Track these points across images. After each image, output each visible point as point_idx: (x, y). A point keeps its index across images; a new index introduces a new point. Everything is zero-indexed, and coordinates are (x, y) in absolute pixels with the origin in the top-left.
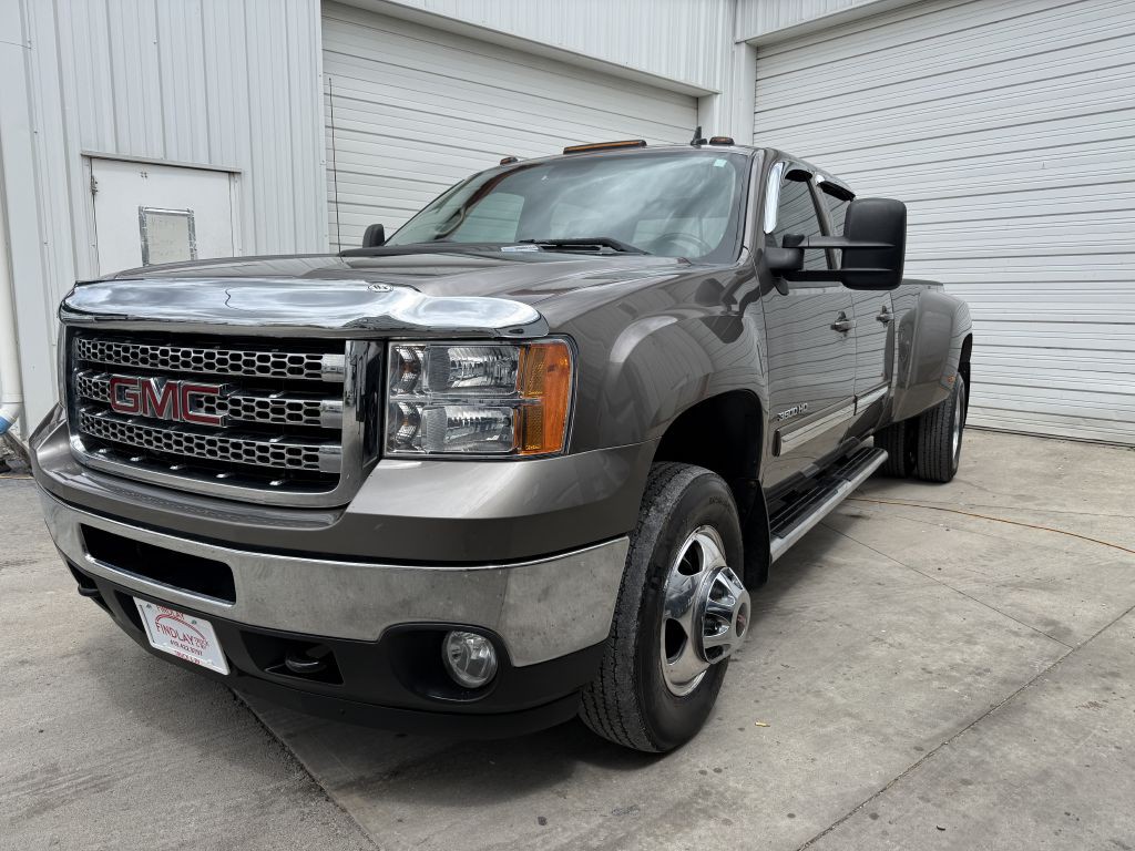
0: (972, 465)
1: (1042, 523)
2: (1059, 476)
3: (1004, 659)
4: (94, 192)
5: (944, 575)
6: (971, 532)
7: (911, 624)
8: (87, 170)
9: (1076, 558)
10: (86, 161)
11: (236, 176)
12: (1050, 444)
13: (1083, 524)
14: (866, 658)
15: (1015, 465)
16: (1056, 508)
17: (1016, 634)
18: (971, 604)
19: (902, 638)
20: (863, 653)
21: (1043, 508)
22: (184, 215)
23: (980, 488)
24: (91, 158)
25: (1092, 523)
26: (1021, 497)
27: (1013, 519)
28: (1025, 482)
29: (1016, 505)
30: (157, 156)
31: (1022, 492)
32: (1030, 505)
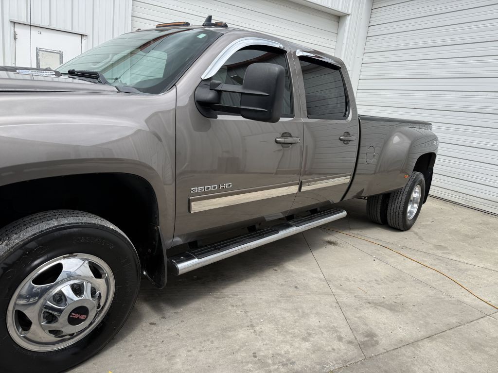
0: (429, 223)
1: (435, 265)
2: (473, 238)
3: (313, 356)
4: (15, 39)
5: (341, 289)
6: (387, 263)
7: (284, 318)
8: (12, 28)
9: (432, 292)
10: (13, 24)
11: (85, 37)
12: (487, 218)
13: (460, 270)
14: (229, 337)
15: (454, 227)
16: (453, 257)
17: (340, 339)
18: (336, 312)
19: (267, 328)
20: (230, 334)
21: (445, 256)
22: (58, 53)
23: (421, 238)
24: (15, 23)
25: (466, 270)
26: (439, 247)
27: (420, 259)
28: (449, 237)
29: (431, 252)
30: (46, 25)
31: (442, 244)
32: (439, 253)
